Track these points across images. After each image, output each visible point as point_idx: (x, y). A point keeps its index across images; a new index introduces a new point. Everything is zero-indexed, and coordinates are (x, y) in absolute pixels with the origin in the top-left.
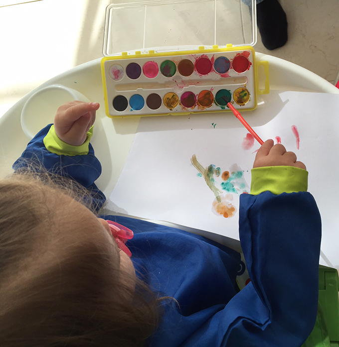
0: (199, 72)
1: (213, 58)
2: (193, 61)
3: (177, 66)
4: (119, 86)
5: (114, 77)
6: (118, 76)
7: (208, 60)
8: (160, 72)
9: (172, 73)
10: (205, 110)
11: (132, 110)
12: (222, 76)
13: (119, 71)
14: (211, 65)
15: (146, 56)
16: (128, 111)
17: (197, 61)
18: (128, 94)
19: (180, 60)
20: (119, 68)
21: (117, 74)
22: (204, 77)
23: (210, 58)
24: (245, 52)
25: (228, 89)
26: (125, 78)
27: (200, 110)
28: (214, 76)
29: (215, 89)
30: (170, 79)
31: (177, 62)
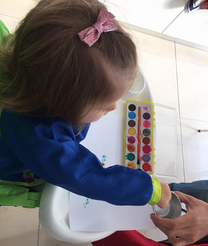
0: (144, 147)
1: (150, 154)
2: (149, 145)
3: (147, 137)
4: (139, 108)
5: (145, 107)
6: (144, 109)
7: (149, 152)
8: (145, 128)
9: (144, 134)
10: (126, 147)
11: (129, 112)
12: (141, 157)
13: (147, 109)
14: (147, 153)
15: (153, 123)
16: (128, 111)
17: (149, 146)
18: (136, 112)
19: (150, 138)
20: (149, 110)
21: (146, 108)
22: (141, 149)
23: (150, 153)
24: (152, 170)
25: (135, 159)
26: (143, 112)
27: (126, 145)
28: (142, 154)
29: (135, 153)
30: (142, 133)
31: (150, 137)
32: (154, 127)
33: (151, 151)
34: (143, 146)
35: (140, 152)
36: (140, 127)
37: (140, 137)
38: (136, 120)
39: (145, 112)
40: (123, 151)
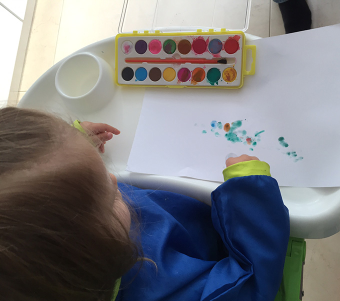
0: (195, 51)
1: (208, 40)
2: (191, 41)
3: (177, 45)
4: (128, 61)
5: (124, 51)
6: (128, 51)
8: (162, 49)
9: (172, 51)
10: (197, 85)
11: (136, 81)
12: (214, 56)
13: (129, 46)
14: (206, 45)
15: (152, 35)
16: (133, 81)
17: (194, 41)
18: (134, 67)
19: (180, 40)
20: (130, 44)
21: (127, 49)
22: (199, 56)
23: (205, 40)
24: (236, 36)
25: (218, 68)
26: (134, 54)
27: (192, 84)
28: (208, 55)
29: (207, 67)
30: (170, 56)
31: (177, 41)
32: (160, 33)
33: (202, 38)
34: (194, 53)
35: (204, 59)
36: (162, 59)
37: (177, 58)
38: (149, 67)
39: (134, 49)
40: (204, 89)
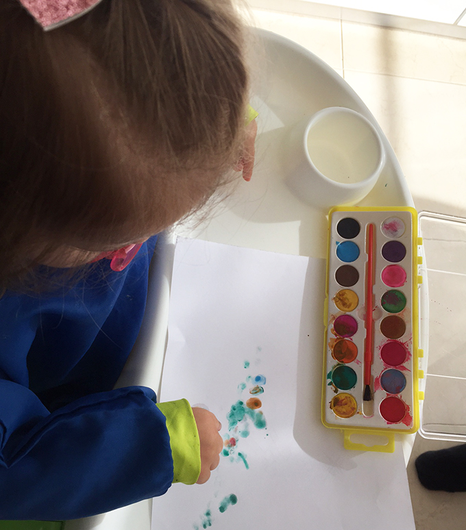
0: (385, 346)
1: (404, 368)
2: (402, 339)
3: (397, 314)
4: (371, 228)
5: (388, 222)
6: (387, 229)
7: (403, 362)
8: (390, 288)
9: (387, 306)
10: (329, 349)
11: (337, 243)
12: (377, 379)
13: (396, 231)
14: (395, 366)
15: (414, 271)
16: (336, 238)
17: (403, 344)
18: (361, 240)
19: (405, 319)
20: (400, 231)
21: (391, 227)
22: (377, 353)
23: (404, 364)
24: (411, 418)
25: (356, 386)
26: (383, 238)
27: (329, 341)
28: (379, 367)
29: (358, 367)
30: (378, 303)
31: (403, 315)
32: (418, 285)
33: (409, 359)
34: (383, 344)
35: (372, 361)
36: (374, 287)
37: (374, 314)
38: (360, 264)
39: (390, 238)
40: (322, 362)
